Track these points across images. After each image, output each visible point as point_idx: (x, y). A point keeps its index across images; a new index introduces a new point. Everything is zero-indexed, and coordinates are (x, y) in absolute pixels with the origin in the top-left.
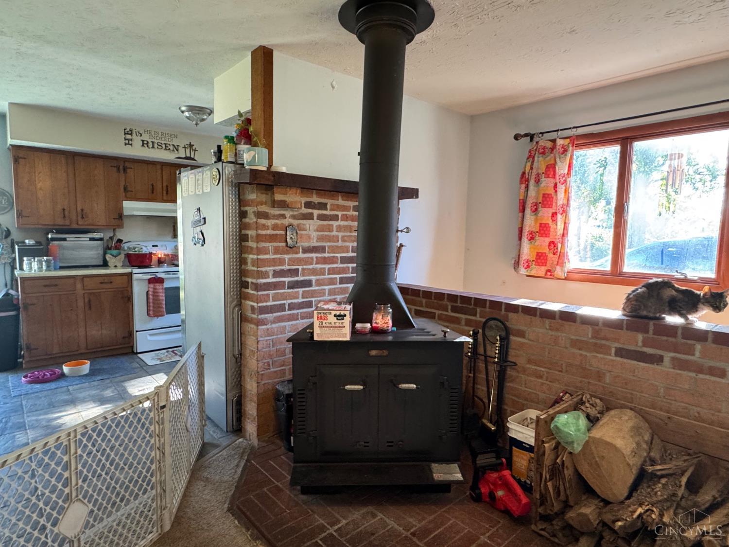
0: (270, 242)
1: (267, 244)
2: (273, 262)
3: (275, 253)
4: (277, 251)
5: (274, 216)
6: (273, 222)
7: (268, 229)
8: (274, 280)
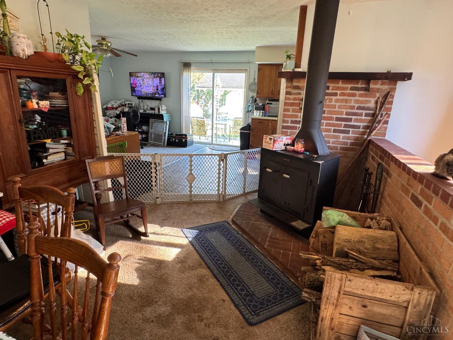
0: (291, 106)
1: (290, 107)
2: (292, 116)
3: (293, 112)
4: (294, 111)
5: (294, 93)
6: (294, 96)
7: (291, 100)
8: (291, 125)
